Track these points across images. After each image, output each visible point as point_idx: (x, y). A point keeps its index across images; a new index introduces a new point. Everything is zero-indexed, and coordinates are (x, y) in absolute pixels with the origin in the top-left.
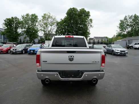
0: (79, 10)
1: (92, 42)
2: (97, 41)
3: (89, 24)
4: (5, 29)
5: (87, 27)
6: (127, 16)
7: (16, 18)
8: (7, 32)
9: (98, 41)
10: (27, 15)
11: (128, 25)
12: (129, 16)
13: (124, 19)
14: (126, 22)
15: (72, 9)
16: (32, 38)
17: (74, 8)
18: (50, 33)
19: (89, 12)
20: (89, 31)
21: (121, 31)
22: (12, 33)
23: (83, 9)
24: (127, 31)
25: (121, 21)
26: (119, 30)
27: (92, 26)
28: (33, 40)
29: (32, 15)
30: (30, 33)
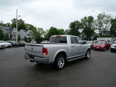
4: (70, 30)
7: (77, 21)
8: (71, 32)
10: (85, 18)
16: (89, 36)
18: (105, 30)
22: (74, 33)
28: (90, 37)
29: (89, 17)
30: (87, 32)
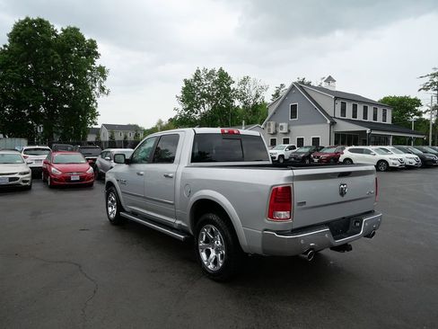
0: (60, 32)
1: (106, 142)
2: (122, 138)
3: (95, 82)
5: (90, 91)
6: (201, 69)
9: (126, 137)
11: (204, 96)
12: (205, 70)
13: (192, 78)
14: (199, 85)
15: (35, 21)
17: (41, 21)
19: (93, 44)
20: (94, 104)
21: (186, 110)
23: (76, 30)
24: (202, 110)
25: (186, 82)
26: (181, 107)
27: (106, 91)
